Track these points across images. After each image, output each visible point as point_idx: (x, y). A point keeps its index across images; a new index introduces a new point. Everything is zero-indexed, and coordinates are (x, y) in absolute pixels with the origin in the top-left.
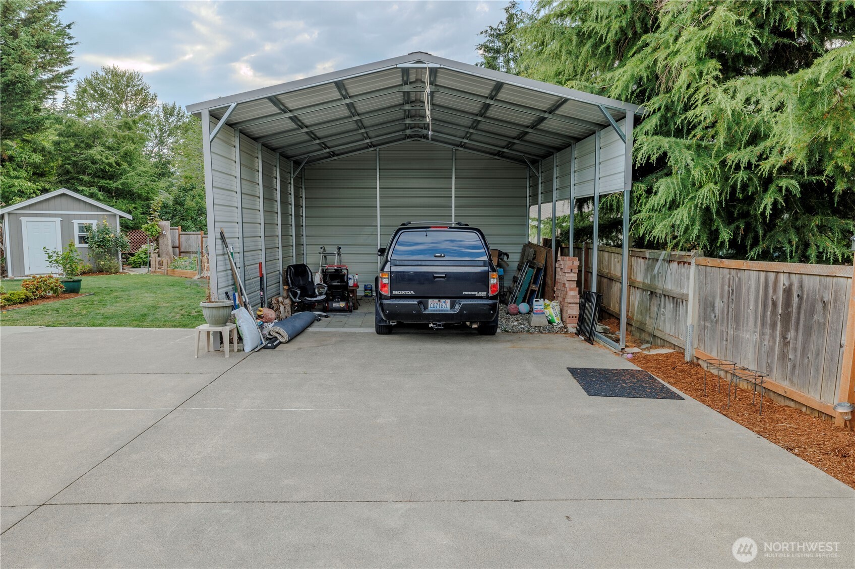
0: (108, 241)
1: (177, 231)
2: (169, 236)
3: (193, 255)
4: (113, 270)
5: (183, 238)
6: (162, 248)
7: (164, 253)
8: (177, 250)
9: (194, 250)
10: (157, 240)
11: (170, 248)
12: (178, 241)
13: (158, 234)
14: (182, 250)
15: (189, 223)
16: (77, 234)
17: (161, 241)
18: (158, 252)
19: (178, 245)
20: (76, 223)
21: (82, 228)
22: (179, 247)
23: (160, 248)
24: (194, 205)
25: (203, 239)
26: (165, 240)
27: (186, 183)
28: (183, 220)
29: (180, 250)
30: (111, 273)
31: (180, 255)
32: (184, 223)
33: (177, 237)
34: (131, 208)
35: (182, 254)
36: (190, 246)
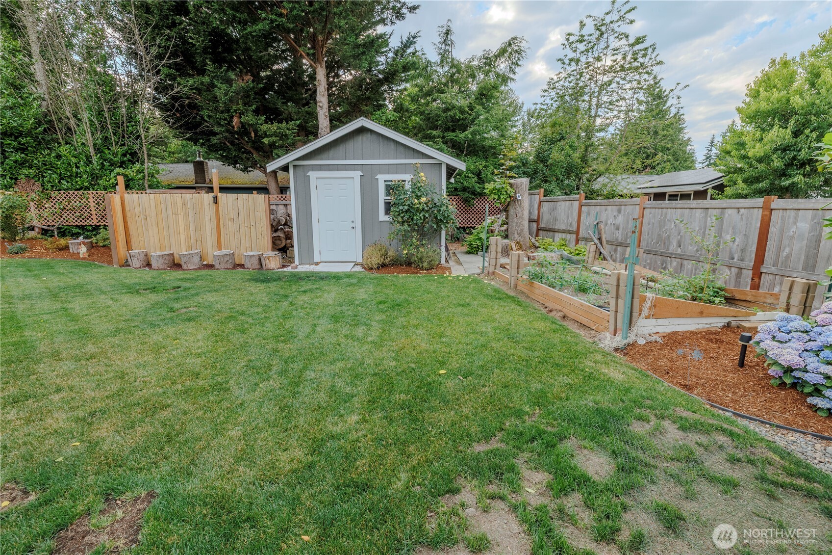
0: (418, 209)
1: (537, 196)
2: (526, 204)
3: (560, 234)
4: (425, 265)
5: (546, 207)
6: (514, 223)
7: (516, 232)
8: (535, 225)
9: (563, 227)
10: (506, 210)
11: (526, 223)
12: (536, 212)
13: (508, 200)
14: (542, 225)
15: (553, 186)
16: (382, 197)
17: (512, 212)
18: (507, 230)
19: (536, 218)
20: (382, 179)
21: (391, 189)
22: (537, 221)
23: (510, 223)
24: (563, 158)
25: (583, 208)
26: (519, 211)
27: (553, 133)
28: (546, 181)
29: (538, 225)
30: (422, 268)
31: (537, 235)
32: (546, 186)
33: (536, 206)
34: (480, 167)
35: (541, 232)
36: (556, 220)
